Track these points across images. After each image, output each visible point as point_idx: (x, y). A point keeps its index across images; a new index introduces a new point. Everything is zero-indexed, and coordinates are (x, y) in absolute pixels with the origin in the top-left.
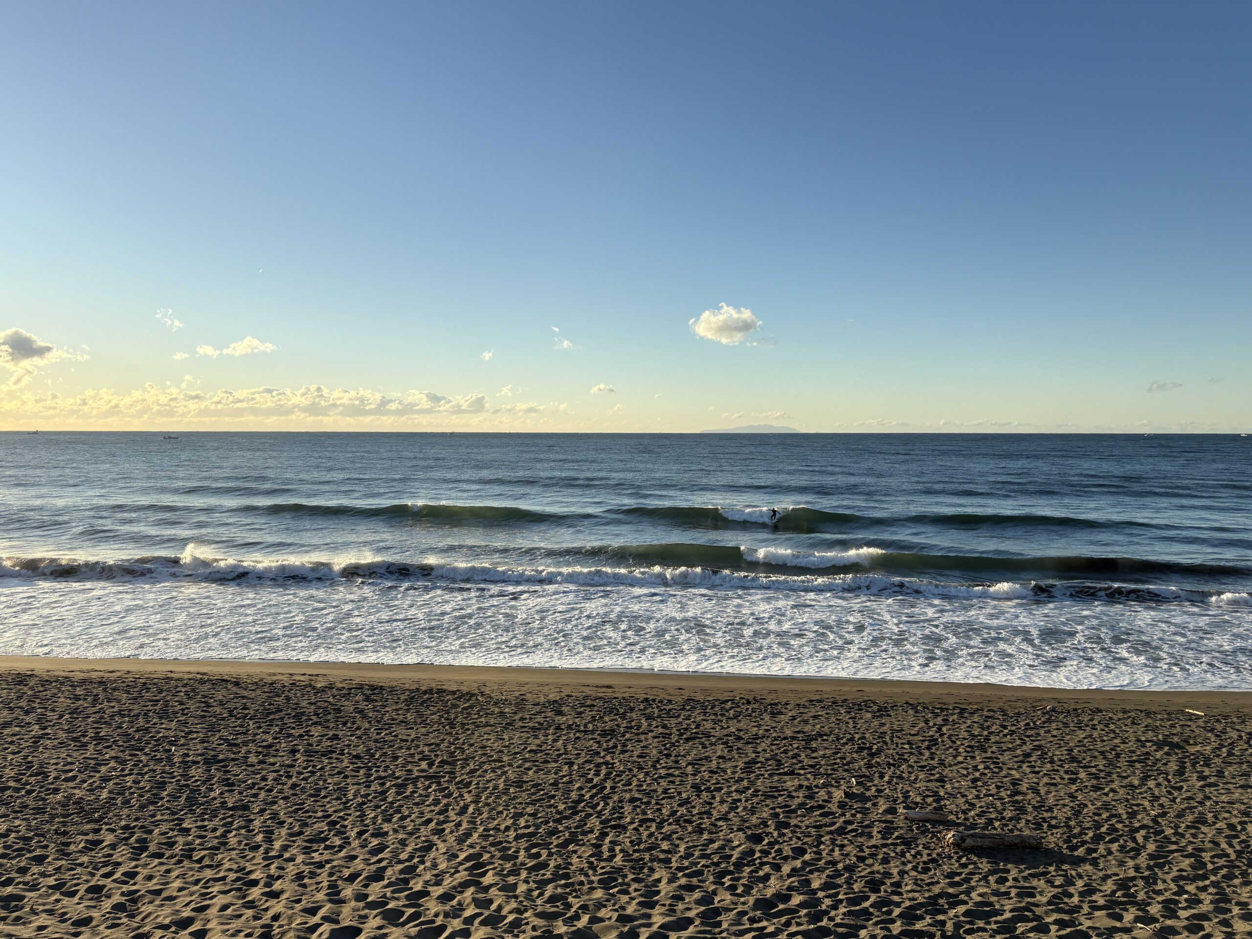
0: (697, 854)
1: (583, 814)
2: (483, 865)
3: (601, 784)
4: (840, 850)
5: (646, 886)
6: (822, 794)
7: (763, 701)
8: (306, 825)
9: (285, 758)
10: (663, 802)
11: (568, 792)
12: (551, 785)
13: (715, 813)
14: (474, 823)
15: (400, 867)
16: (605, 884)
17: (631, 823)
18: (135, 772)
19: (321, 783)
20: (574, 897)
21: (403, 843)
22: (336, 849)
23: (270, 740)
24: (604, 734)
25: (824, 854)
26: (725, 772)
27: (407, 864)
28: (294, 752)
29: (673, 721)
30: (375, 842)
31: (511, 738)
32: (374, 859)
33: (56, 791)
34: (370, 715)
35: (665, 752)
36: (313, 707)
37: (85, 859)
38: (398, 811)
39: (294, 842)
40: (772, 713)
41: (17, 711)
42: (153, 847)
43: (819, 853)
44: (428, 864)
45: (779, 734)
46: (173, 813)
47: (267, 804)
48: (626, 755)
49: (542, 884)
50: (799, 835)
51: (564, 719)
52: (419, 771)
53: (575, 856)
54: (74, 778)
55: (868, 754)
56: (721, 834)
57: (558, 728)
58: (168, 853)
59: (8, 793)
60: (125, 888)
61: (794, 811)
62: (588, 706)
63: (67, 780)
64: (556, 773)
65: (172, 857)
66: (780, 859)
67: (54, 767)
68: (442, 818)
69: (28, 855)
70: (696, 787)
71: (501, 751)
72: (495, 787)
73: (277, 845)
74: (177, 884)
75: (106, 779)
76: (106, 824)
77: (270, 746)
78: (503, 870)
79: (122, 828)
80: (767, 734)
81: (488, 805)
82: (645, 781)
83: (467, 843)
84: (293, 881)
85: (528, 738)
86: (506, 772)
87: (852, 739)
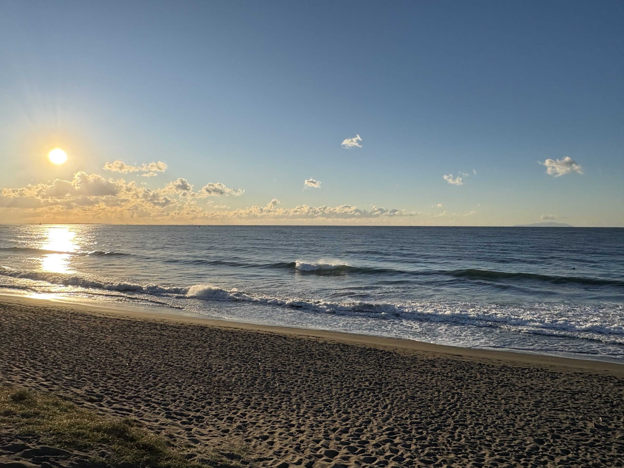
0: (506, 444)
1: (445, 416)
2: (394, 434)
3: (455, 403)
4: (590, 455)
5: (477, 456)
6: (581, 424)
7: (547, 371)
8: (314, 404)
9: (305, 373)
10: (488, 416)
11: (437, 405)
12: (429, 400)
13: (517, 425)
14: (391, 413)
15: (356, 428)
16: (456, 451)
17: (470, 424)
18: (245, 372)
19: (321, 386)
20: (439, 455)
21: (357, 418)
22: (327, 416)
23: (299, 365)
24: (457, 379)
25: (581, 455)
26: (523, 405)
27: (359, 428)
28: (309, 371)
29: (495, 376)
30: (344, 416)
31: (409, 376)
32: (344, 424)
33: (215, 376)
34: (343, 357)
35: (490, 391)
36: (317, 352)
37: (226, 405)
38: (355, 404)
39: (309, 410)
40: (552, 377)
41: (201, 342)
42: (252, 404)
43: (577, 454)
44: (369, 429)
45: (556, 389)
46: (260, 391)
47: (297, 392)
48: (469, 390)
49: (423, 447)
50: (565, 443)
51: (436, 369)
52: (364, 386)
53: (440, 436)
54: (222, 371)
55: (610, 406)
56: (519, 436)
57: (433, 373)
58: (258, 408)
59: (198, 375)
60: (242, 420)
61: (564, 430)
62: (449, 364)
63: (219, 372)
64: (431, 395)
65: (260, 409)
66: (554, 454)
67: (214, 366)
68: (375, 409)
69: (205, 401)
70: (506, 411)
71: (404, 381)
72: (401, 398)
73: (302, 411)
74: (262, 421)
75: (234, 373)
76: (234, 392)
77: (299, 367)
78: (404, 437)
79: (240, 395)
80: (548, 388)
81: (398, 406)
82: (478, 404)
83: (387, 422)
84: (309, 427)
85: (418, 376)
86: (406, 391)
87: (600, 396)
